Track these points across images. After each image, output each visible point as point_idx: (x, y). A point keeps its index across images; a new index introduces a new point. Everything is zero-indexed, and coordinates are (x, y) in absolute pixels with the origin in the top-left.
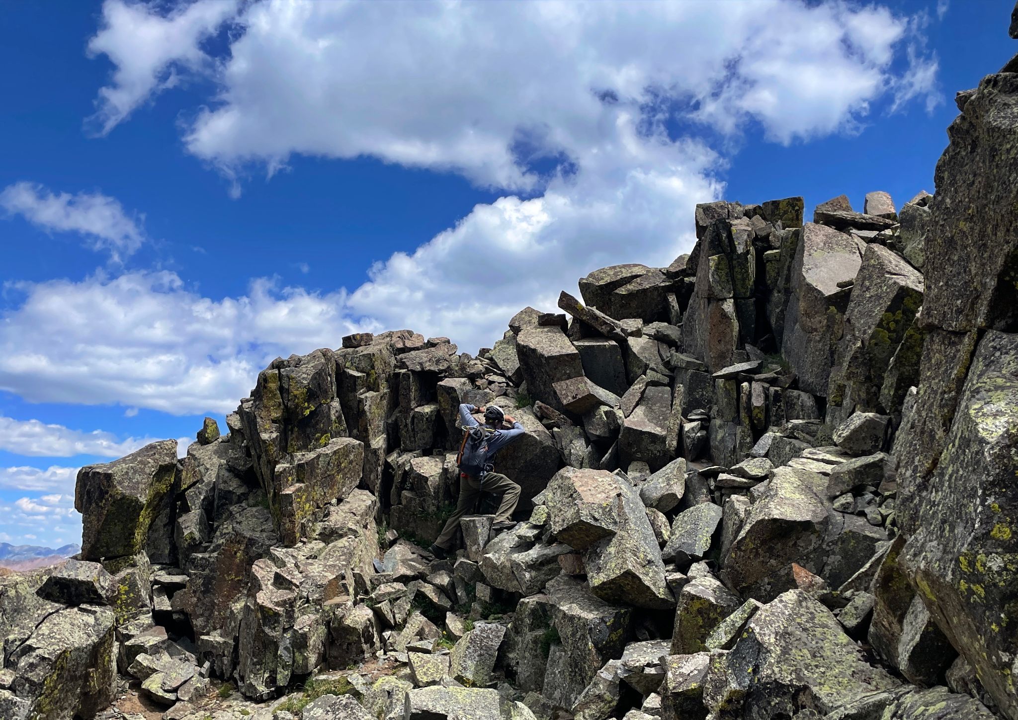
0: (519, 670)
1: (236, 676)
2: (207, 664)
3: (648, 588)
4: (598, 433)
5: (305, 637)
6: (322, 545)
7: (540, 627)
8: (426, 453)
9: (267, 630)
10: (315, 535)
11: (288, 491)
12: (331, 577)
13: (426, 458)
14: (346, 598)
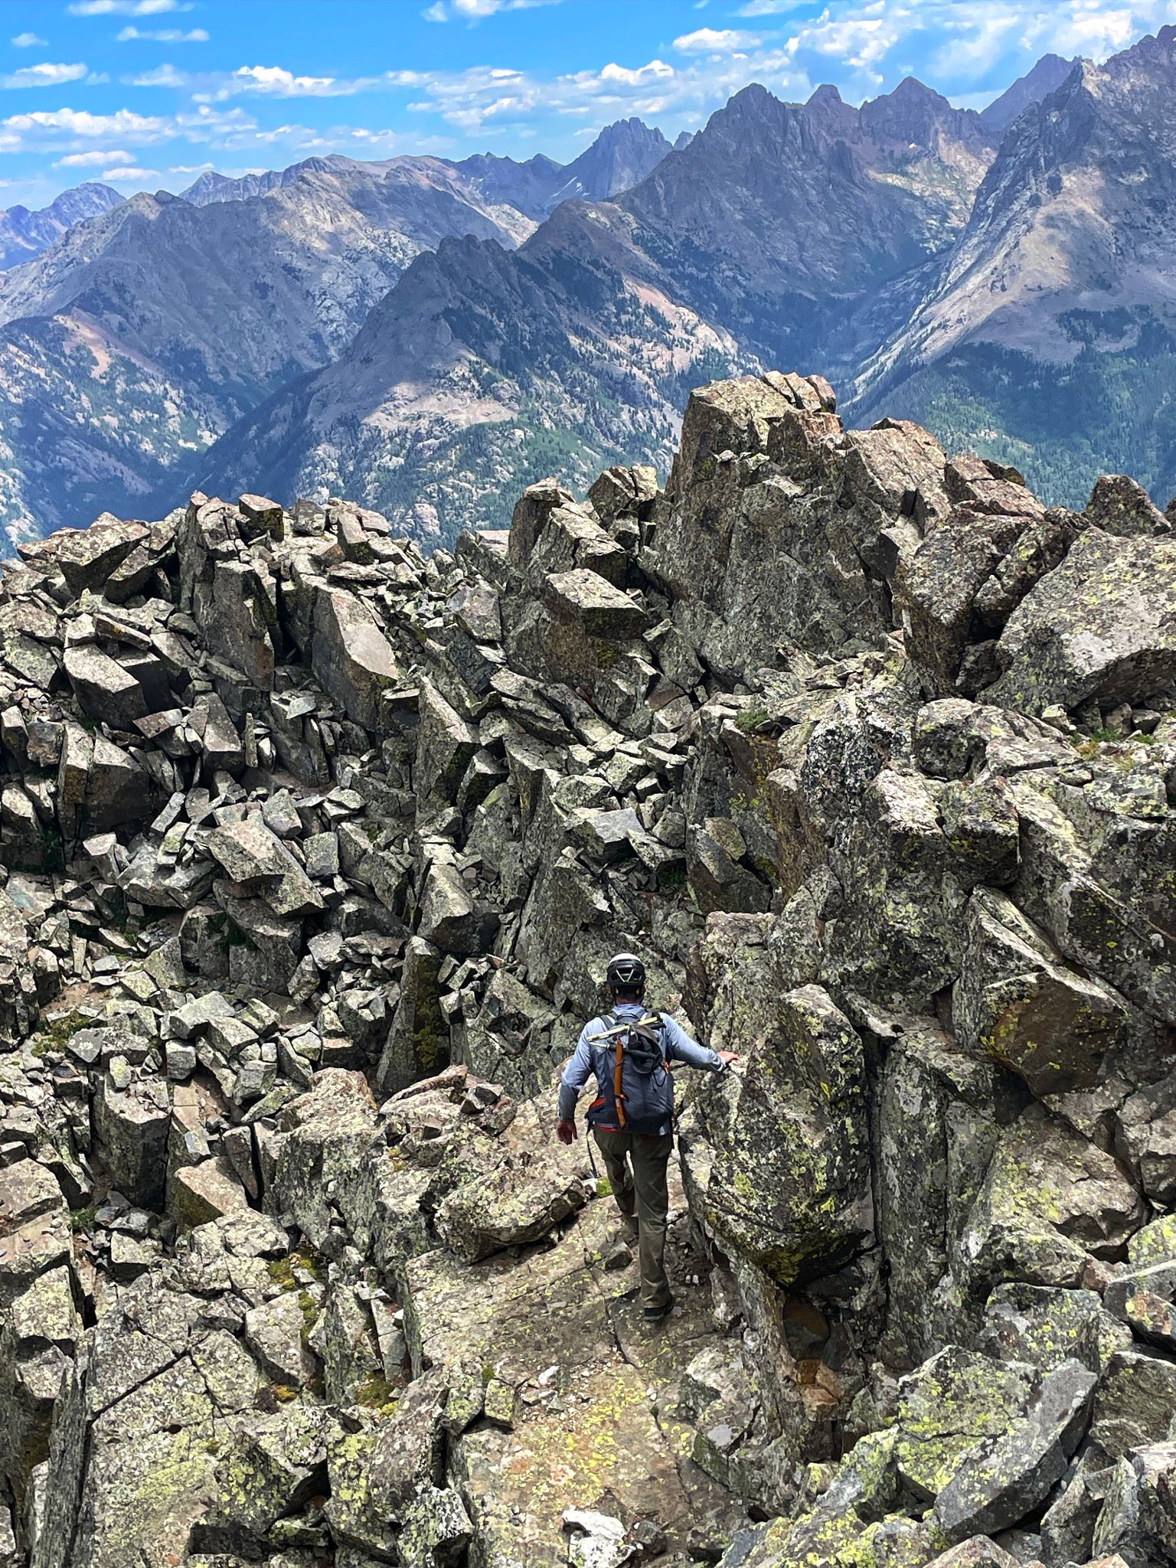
0: (203, 965)
3: (313, 906)
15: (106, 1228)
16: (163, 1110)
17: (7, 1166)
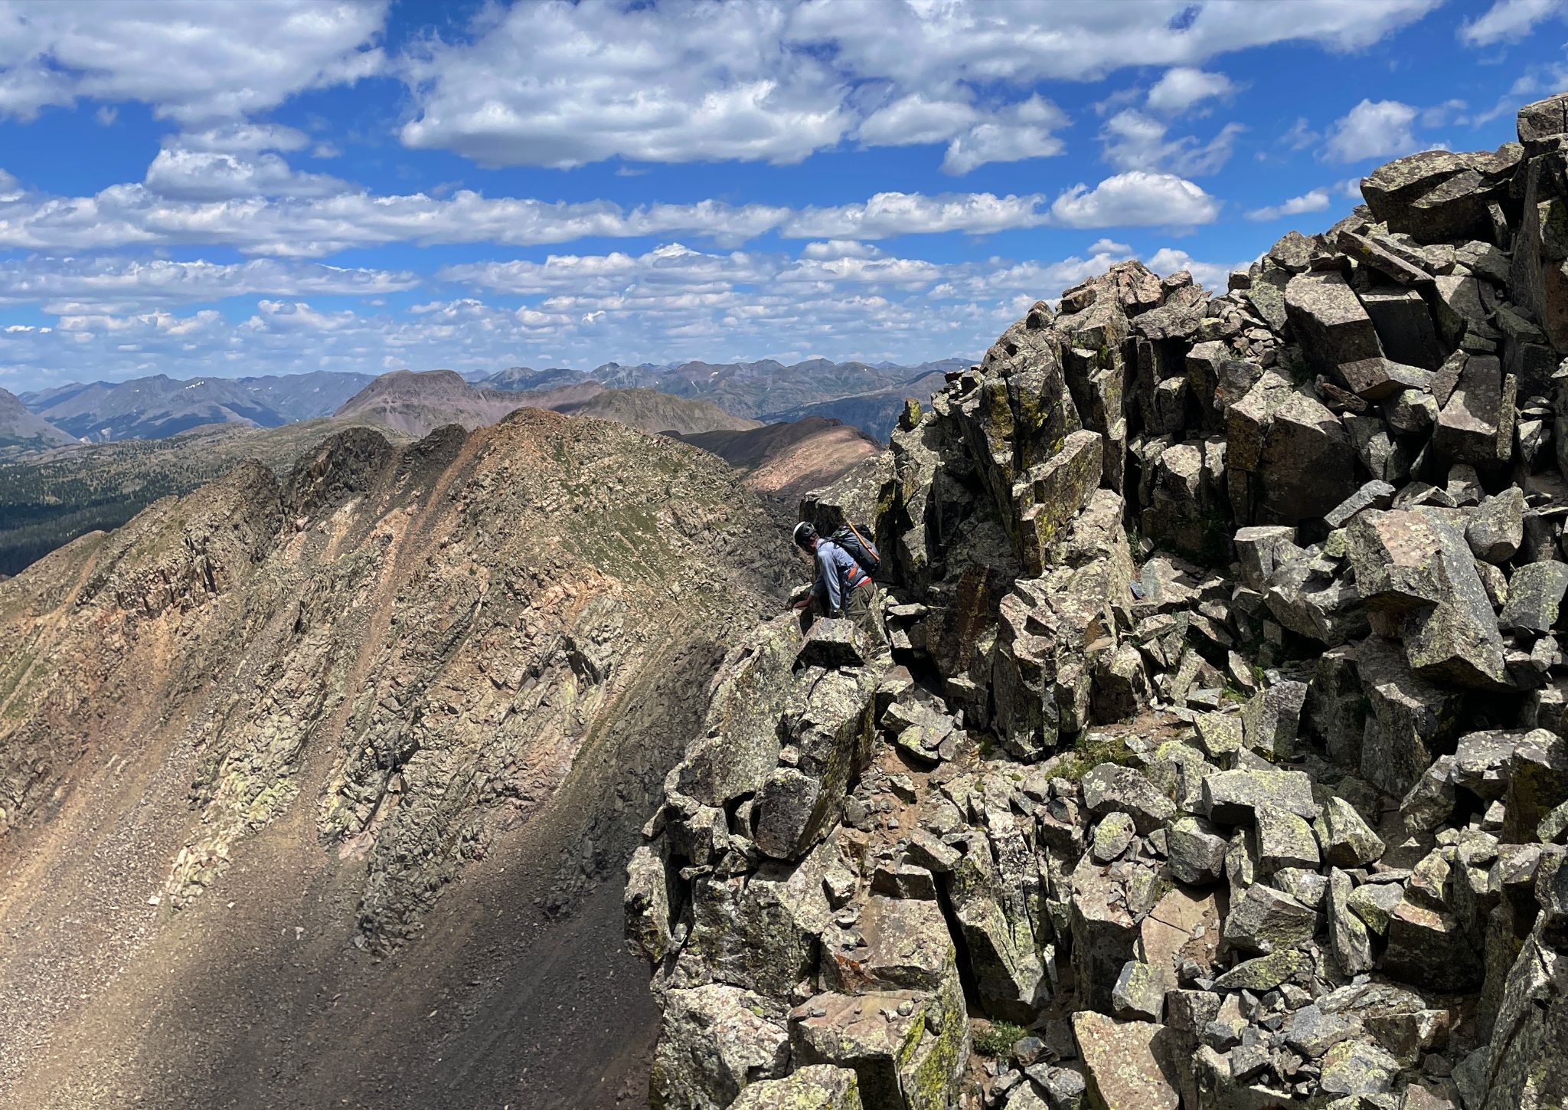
0: (1329, 738)
1: (995, 728)
2: (961, 713)
3: (1483, 673)
4: (1404, 426)
5: (1070, 692)
6: (1071, 571)
7: (1350, 690)
8: (1177, 438)
9: (1028, 684)
10: (1060, 559)
11: (1028, 516)
12: (1091, 618)
13: (1179, 447)
14: (1107, 640)
15: (1022, 1071)
16: (1131, 913)
17: (901, 898)
